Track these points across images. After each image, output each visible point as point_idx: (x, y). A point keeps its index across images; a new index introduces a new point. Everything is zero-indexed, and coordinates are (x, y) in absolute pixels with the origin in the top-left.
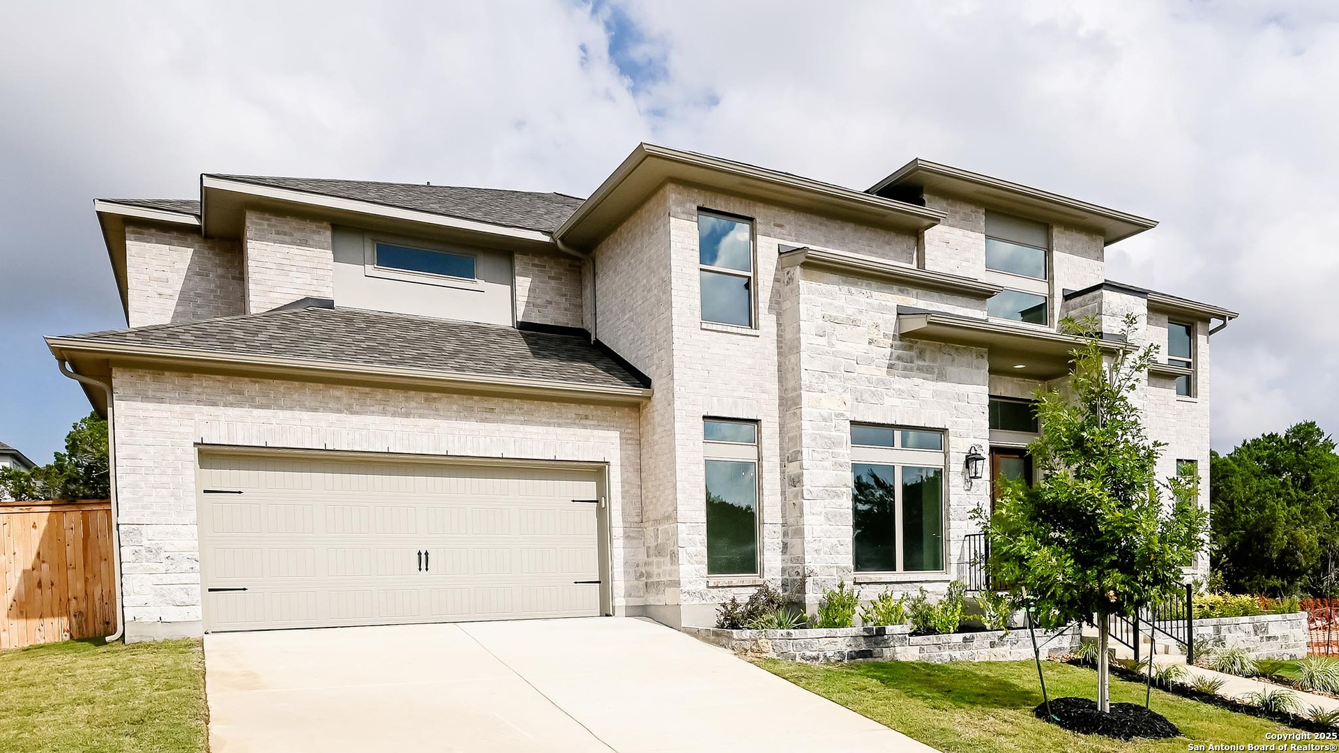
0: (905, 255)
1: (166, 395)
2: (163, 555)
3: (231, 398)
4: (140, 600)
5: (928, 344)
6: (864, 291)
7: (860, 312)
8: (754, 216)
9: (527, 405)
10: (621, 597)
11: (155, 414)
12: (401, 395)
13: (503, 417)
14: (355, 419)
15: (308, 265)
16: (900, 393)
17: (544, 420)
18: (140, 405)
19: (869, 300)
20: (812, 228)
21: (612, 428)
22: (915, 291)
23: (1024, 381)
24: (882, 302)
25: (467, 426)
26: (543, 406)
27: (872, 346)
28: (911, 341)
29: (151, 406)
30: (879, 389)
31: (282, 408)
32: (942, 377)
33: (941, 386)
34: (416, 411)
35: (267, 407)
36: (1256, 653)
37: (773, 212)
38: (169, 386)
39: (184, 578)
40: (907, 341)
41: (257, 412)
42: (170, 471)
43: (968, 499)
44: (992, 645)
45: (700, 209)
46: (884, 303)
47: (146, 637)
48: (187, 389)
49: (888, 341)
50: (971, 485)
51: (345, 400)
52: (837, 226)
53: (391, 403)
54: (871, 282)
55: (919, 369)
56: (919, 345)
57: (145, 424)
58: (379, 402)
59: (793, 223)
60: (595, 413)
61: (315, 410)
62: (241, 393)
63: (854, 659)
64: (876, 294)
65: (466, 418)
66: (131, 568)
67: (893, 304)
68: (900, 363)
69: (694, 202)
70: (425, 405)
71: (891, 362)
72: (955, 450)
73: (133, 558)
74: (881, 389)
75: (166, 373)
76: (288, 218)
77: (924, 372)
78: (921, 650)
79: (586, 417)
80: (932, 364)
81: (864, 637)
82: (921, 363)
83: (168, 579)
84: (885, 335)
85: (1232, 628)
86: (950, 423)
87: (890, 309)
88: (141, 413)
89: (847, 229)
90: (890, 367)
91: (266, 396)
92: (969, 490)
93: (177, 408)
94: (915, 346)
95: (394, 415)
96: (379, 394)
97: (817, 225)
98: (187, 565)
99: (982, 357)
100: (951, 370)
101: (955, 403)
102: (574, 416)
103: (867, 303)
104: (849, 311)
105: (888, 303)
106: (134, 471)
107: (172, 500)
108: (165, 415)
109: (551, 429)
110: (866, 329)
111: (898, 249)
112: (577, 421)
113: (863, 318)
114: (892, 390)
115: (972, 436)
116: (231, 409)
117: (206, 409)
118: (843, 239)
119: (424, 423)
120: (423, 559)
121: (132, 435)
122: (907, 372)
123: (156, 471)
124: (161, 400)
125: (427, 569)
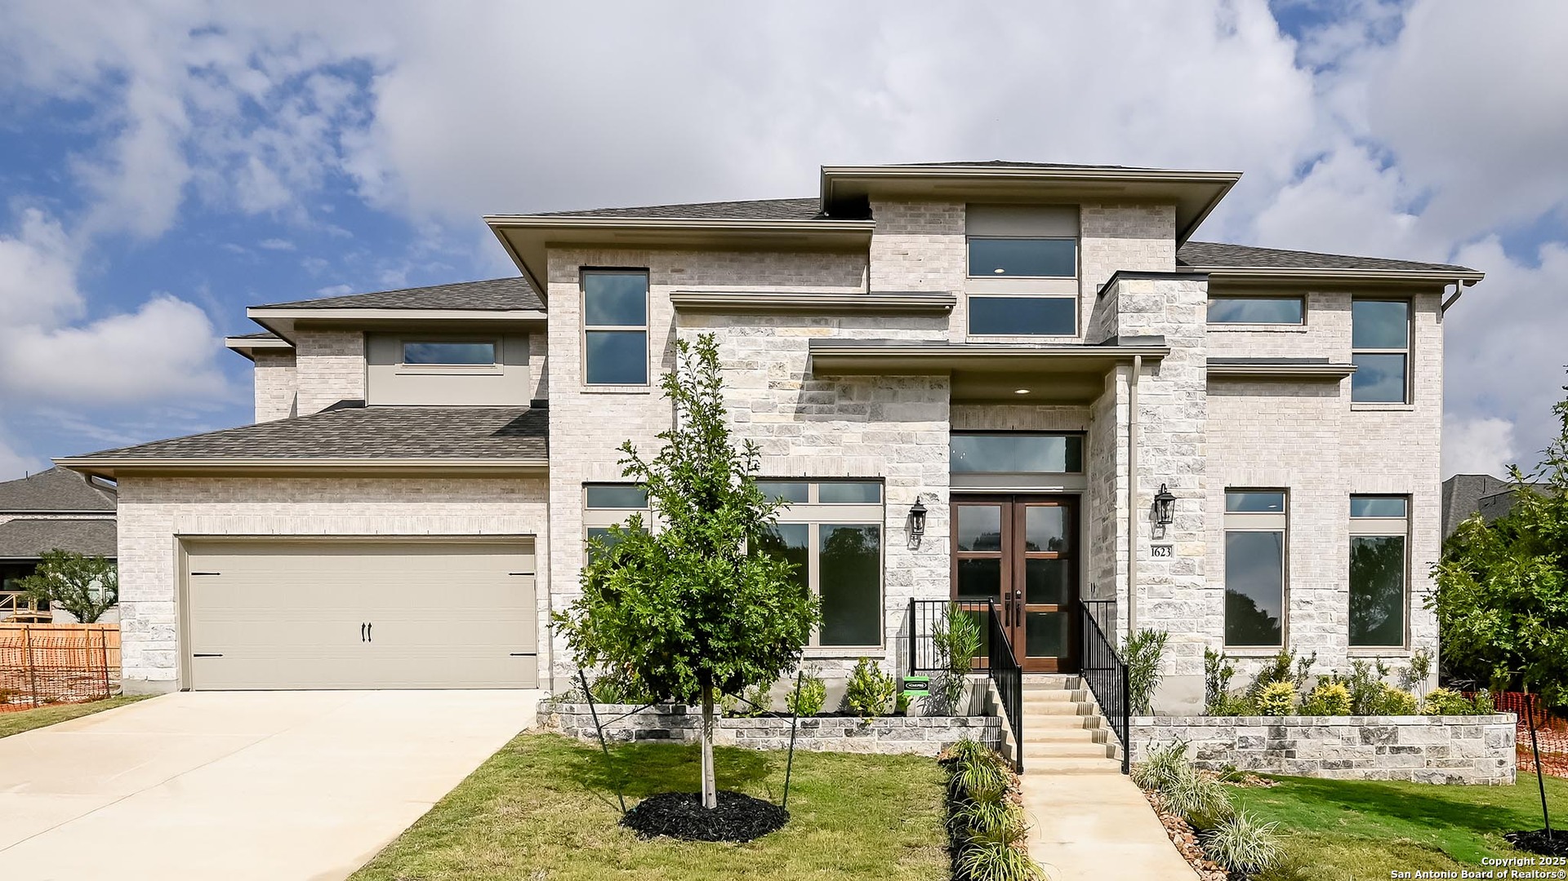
0: (850, 277)
1: (154, 496)
2: (150, 626)
3: (200, 496)
4: (134, 662)
5: (854, 379)
6: (762, 329)
7: (758, 353)
8: (647, 266)
9: (452, 484)
10: (545, 670)
11: (147, 512)
12: (336, 482)
13: (428, 496)
14: (297, 506)
15: (344, 371)
16: (812, 441)
17: (471, 497)
18: (135, 505)
19: (770, 339)
20: (720, 266)
21: (539, 501)
22: (835, 321)
23: (1054, 409)
24: (788, 338)
25: (395, 507)
26: (468, 483)
27: (774, 390)
28: (830, 379)
29: (143, 506)
30: (782, 438)
31: (238, 501)
32: (876, 416)
33: (874, 427)
34: (349, 496)
35: (228, 501)
36: (1366, 770)
37: (668, 258)
38: (156, 490)
39: (164, 645)
40: (824, 379)
41: (220, 506)
42: (155, 558)
43: (914, 560)
44: (849, 733)
45: (582, 269)
46: (791, 339)
47: (137, 692)
48: (168, 490)
49: (797, 381)
50: (919, 543)
51: (290, 491)
52: (754, 259)
53: (328, 490)
54: (773, 318)
55: (842, 410)
56: (842, 382)
57: (139, 521)
58: (317, 490)
59: (696, 265)
60: (521, 486)
61: (265, 501)
62: (207, 491)
63: (644, 738)
64: (779, 330)
65: (393, 500)
66: (128, 637)
67: (803, 338)
68: (814, 405)
69: (576, 263)
70: (357, 490)
71: (800, 405)
72: (895, 502)
73: (129, 628)
74: (786, 438)
75: (154, 479)
76: (329, 333)
77: (850, 413)
78: (739, 734)
79: (513, 491)
80: (862, 402)
81: (659, 715)
82: (844, 403)
83: (153, 645)
84: (793, 376)
85: (1312, 730)
86: (887, 470)
87: (799, 345)
88: (136, 513)
89: (768, 260)
90: (799, 411)
91: (227, 491)
92: (916, 549)
93: (161, 506)
94: (836, 384)
95: (330, 501)
96: (318, 483)
97: (728, 262)
98: (166, 635)
99: (940, 386)
100: (889, 407)
101: (895, 446)
102: (499, 491)
103: (768, 342)
104: (742, 354)
105: (796, 339)
106: (130, 559)
107: (156, 582)
108: (153, 513)
109: (475, 505)
110: (766, 372)
111: (840, 272)
112: (502, 496)
113: (760, 360)
114: (801, 438)
115: (922, 483)
116: (201, 504)
117: (182, 506)
118: (763, 272)
119: (356, 506)
120: (366, 629)
121: (129, 530)
122: (823, 415)
123: (146, 559)
124: (150, 501)
125: (370, 640)
